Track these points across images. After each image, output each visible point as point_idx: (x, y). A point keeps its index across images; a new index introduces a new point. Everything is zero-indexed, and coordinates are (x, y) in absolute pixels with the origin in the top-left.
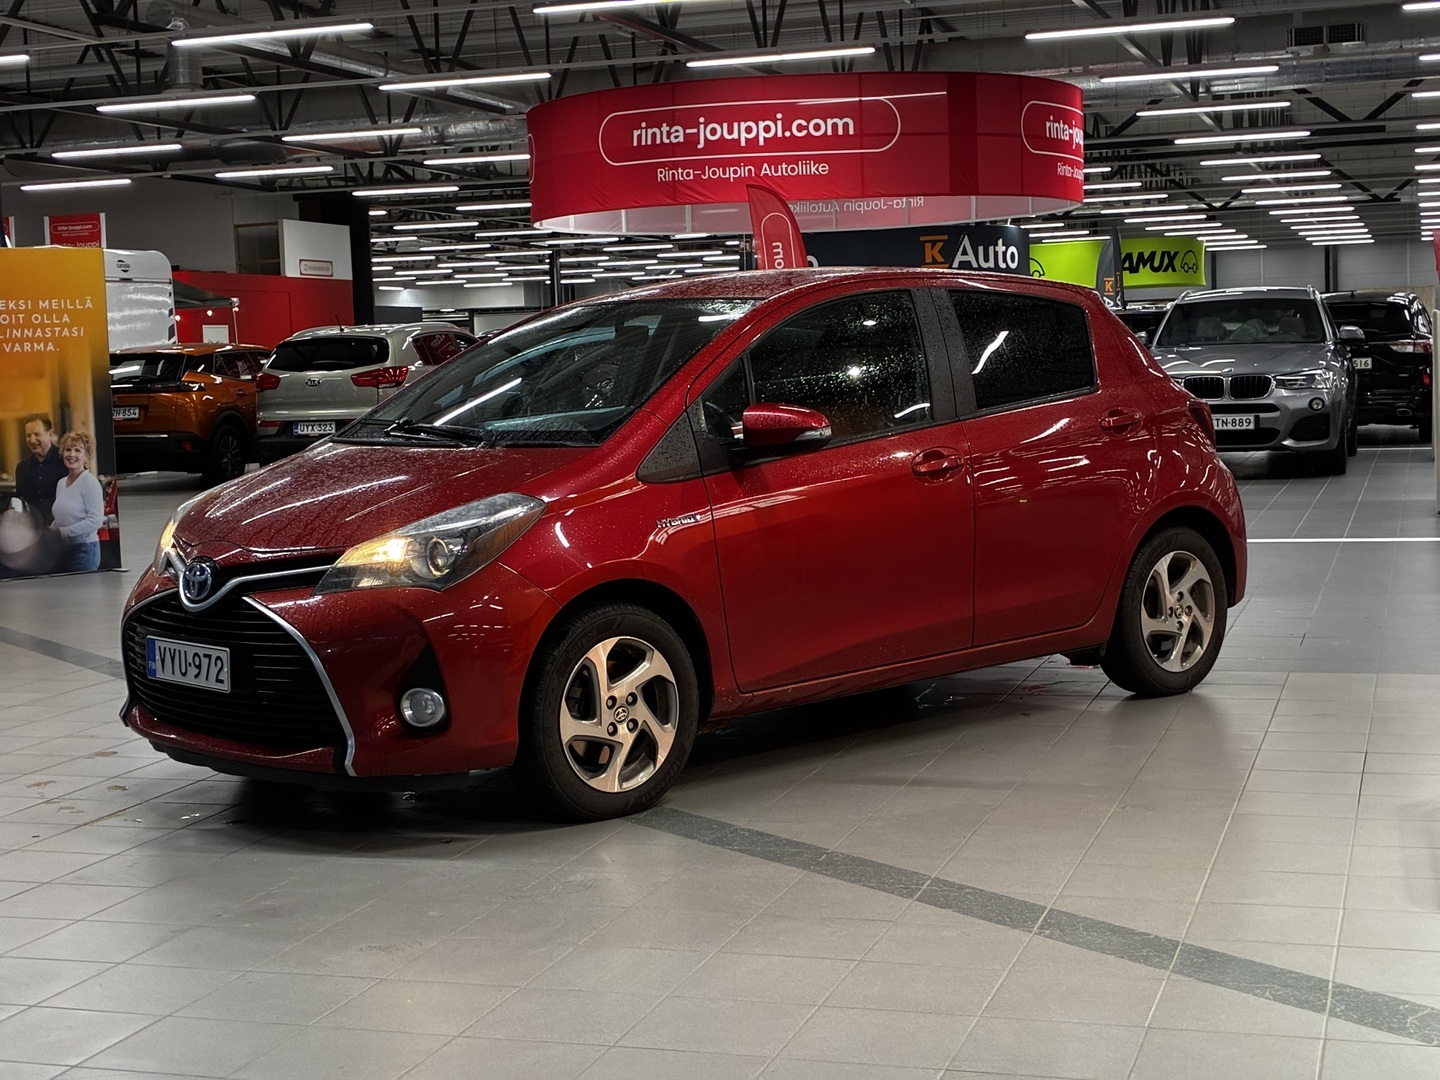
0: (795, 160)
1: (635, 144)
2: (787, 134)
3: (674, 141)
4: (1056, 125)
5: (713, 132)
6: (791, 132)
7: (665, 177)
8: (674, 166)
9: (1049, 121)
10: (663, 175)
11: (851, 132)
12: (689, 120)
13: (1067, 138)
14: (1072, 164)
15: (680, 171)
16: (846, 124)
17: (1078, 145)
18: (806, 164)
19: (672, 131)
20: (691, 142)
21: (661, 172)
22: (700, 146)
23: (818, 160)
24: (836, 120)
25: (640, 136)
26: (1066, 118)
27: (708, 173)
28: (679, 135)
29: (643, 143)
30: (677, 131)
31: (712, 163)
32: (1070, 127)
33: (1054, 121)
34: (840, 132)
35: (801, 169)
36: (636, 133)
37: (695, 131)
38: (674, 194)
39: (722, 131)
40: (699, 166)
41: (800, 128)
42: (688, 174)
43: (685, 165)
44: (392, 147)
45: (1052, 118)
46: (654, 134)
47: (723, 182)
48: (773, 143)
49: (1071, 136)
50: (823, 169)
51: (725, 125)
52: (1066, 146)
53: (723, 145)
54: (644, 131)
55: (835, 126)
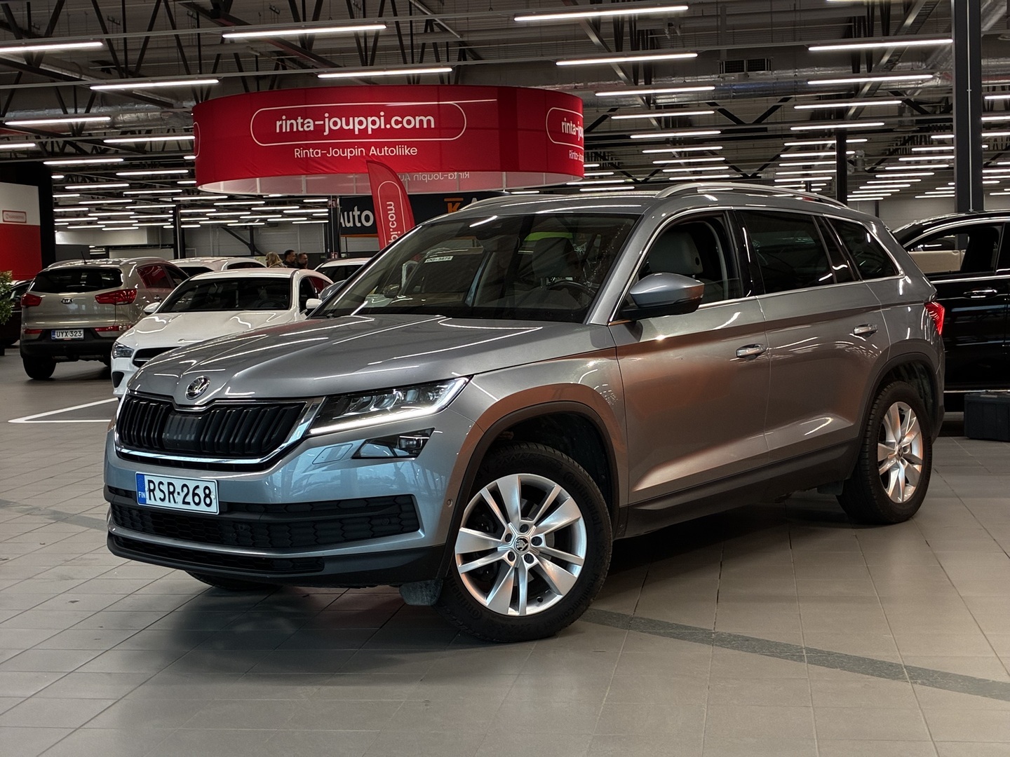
0: (394, 145)
1: (278, 131)
2: (388, 126)
3: (306, 129)
4: (568, 124)
5: (335, 124)
6: (391, 125)
7: (300, 154)
8: (307, 147)
9: (564, 121)
10: (298, 153)
11: (433, 126)
12: (317, 115)
13: (575, 134)
14: (578, 151)
15: (311, 150)
16: (429, 121)
17: (581, 138)
18: (401, 148)
19: (306, 122)
20: (319, 131)
21: (297, 151)
22: (325, 134)
23: (410, 145)
24: (422, 118)
25: (281, 126)
26: (573, 119)
27: (332, 153)
28: (310, 125)
29: (284, 130)
30: (309, 122)
31: (334, 146)
32: (577, 126)
33: (566, 122)
34: (425, 126)
35: (398, 151)
36: (278, 123)
37: (322, 122)
38: (307, 167)
39: (341, 123)
40: (325, 147)
41: (397, 122)
42: (317, 153)
43: (315, 147)
44: (78, 130)
45: (565, 119)
46: (292, 125)
47: (343, 159)
48: (378, 132)
49: (577, 131)
50: (414, 151)
51: (344, 119)
52: (573, 138)
53: (342, 133)
54: (284, 122)
55: (421, 121)
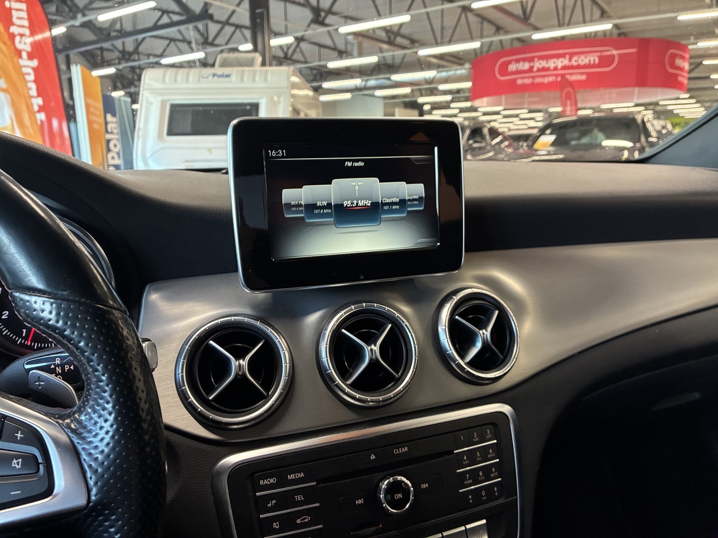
2: (570, 64)
5: (540, 64)
6: (572, 63)
8: (523, 78)
10: (519, 82)
11: (597, 62)
12: (531, 60)
15: (526, 80)
19: (524, 64)
20: (531, 69)
22: (535, 70)
23: (582, 74)
27: (537, 80)
28: (526, 66)
31: (539, 77)
34: (592, 63)
36: (509, 66)
37: (533, 64)
39: (544, 64)
40: (534, 77)
41: (575, 61)
43: (528, 78)
46: (517, 66)
47: (542, 84)
48: (564, 68)
50: (584, 77)
51: (545, 61)
53: (544, 69)
54: (512, 65)
55: (590, 60)
